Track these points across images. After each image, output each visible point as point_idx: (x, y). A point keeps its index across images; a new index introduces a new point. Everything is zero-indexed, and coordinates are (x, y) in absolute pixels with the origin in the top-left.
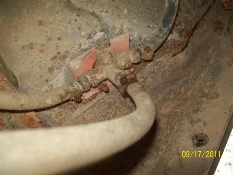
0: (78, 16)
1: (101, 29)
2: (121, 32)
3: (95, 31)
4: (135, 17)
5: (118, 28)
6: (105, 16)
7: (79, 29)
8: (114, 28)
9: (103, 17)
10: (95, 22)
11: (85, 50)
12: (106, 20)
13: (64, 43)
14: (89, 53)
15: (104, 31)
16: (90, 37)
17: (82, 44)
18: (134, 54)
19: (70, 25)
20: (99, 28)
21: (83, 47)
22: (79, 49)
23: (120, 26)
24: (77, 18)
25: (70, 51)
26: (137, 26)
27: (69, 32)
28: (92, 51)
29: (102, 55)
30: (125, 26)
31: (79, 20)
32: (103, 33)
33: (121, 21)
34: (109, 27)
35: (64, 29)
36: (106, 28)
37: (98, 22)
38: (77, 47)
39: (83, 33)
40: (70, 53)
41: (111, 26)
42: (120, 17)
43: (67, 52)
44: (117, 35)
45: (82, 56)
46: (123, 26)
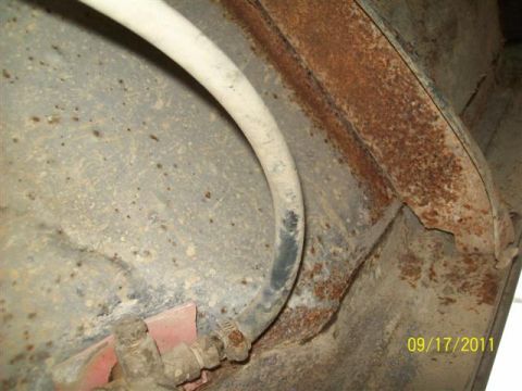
0: (79, 265)
1: (132, 292)
2: (179, 298)
3: (116, 297)
4: (212, 264)
5: (170, 289)
6: (143, 263)
7: (80, 293)
8: (161, 290)
9: (136, 266)
10: (118, 277)
11: (92, 340)
12: (145, 273)
13: (44, 325)
14: (99, 348)
15: (139, 296)
16: (104, 311)
17: (86, 325)
18: (206, 349)
19: (58, 286)
20: (126, 291)
21: (88, 333)
22: (79, 338)
23: (175, 285)
24: (76, 269)
25: (56, 343)
26: (216, 282)
27: (55, 300)
28: (107, 344)
29: (127, 356)
30: (188, 285)
31: (81, 274)
32: (135, 301)
33: (180, 274)
34: (151, 287)
35: (44, 294)
36: (144, 291)
37: (124, 279)
38: (73, 333)
39: (89, 303)
40: (57, 347)
41: (156, 285)
42: (177, 265)
43: (50, 344)
44: (170, 305)
45: (82, 356)
46: (183, 284)
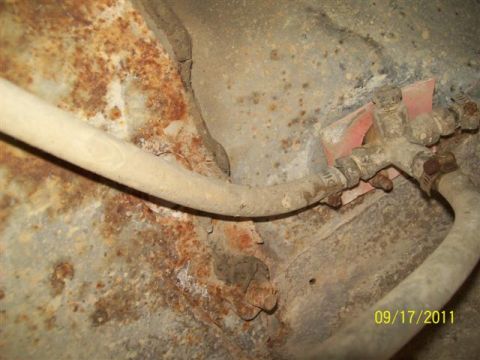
0: (341, 42)
1: (382, 68)
2: (418, 76)
3: (370, 72)
4: (443, 46)
5: (412, 67)
6: (389, 43)
7: (342, 67)
8: (404, 67)
9: (385, 45)
10: (371, 54)
11: (350, 109)
12: (392, 52)
13: (314, 94)
14: (359, 114)
15: (387, 72)
16: (360, 84)
17: (346, 96)
18: (445, 118)
19: (325, 60)
20: (378, 66)
21: (347, 103)
22: (340, 107)
23: (415, 63)
24: (339, 46)
25: (322, 110)
26: (448, 62)
27: (323, 72)
28: (364, 110)
29: (387, 118)
30: (424, 65)
31: (343, 50)
32: (384, 76)
33: (419, 54)
34: (396, 64)
35: (315, 67)
36: (391, 67)
37: (376, 56)
38: (336, 101)
39: (349, 76)
40: (323, 114)
41: (400, 63)
42: (415, 47)
43: (318, 111)
44: (411, 81)
45: (346, 120)
46: (421, 63)
